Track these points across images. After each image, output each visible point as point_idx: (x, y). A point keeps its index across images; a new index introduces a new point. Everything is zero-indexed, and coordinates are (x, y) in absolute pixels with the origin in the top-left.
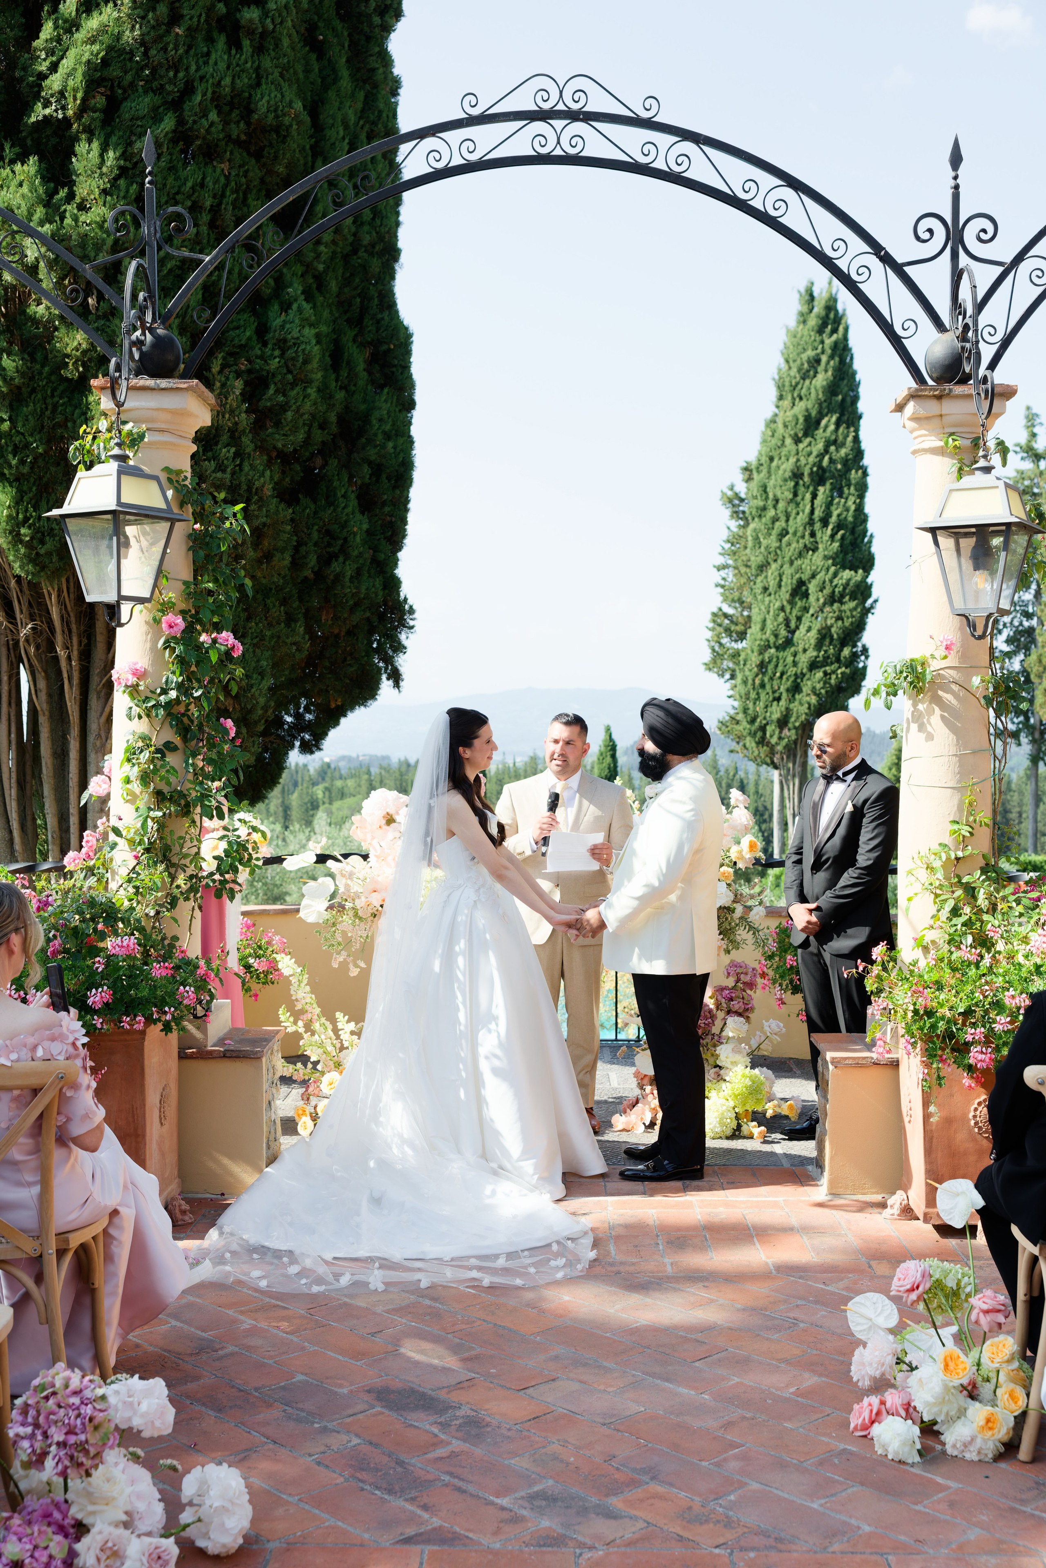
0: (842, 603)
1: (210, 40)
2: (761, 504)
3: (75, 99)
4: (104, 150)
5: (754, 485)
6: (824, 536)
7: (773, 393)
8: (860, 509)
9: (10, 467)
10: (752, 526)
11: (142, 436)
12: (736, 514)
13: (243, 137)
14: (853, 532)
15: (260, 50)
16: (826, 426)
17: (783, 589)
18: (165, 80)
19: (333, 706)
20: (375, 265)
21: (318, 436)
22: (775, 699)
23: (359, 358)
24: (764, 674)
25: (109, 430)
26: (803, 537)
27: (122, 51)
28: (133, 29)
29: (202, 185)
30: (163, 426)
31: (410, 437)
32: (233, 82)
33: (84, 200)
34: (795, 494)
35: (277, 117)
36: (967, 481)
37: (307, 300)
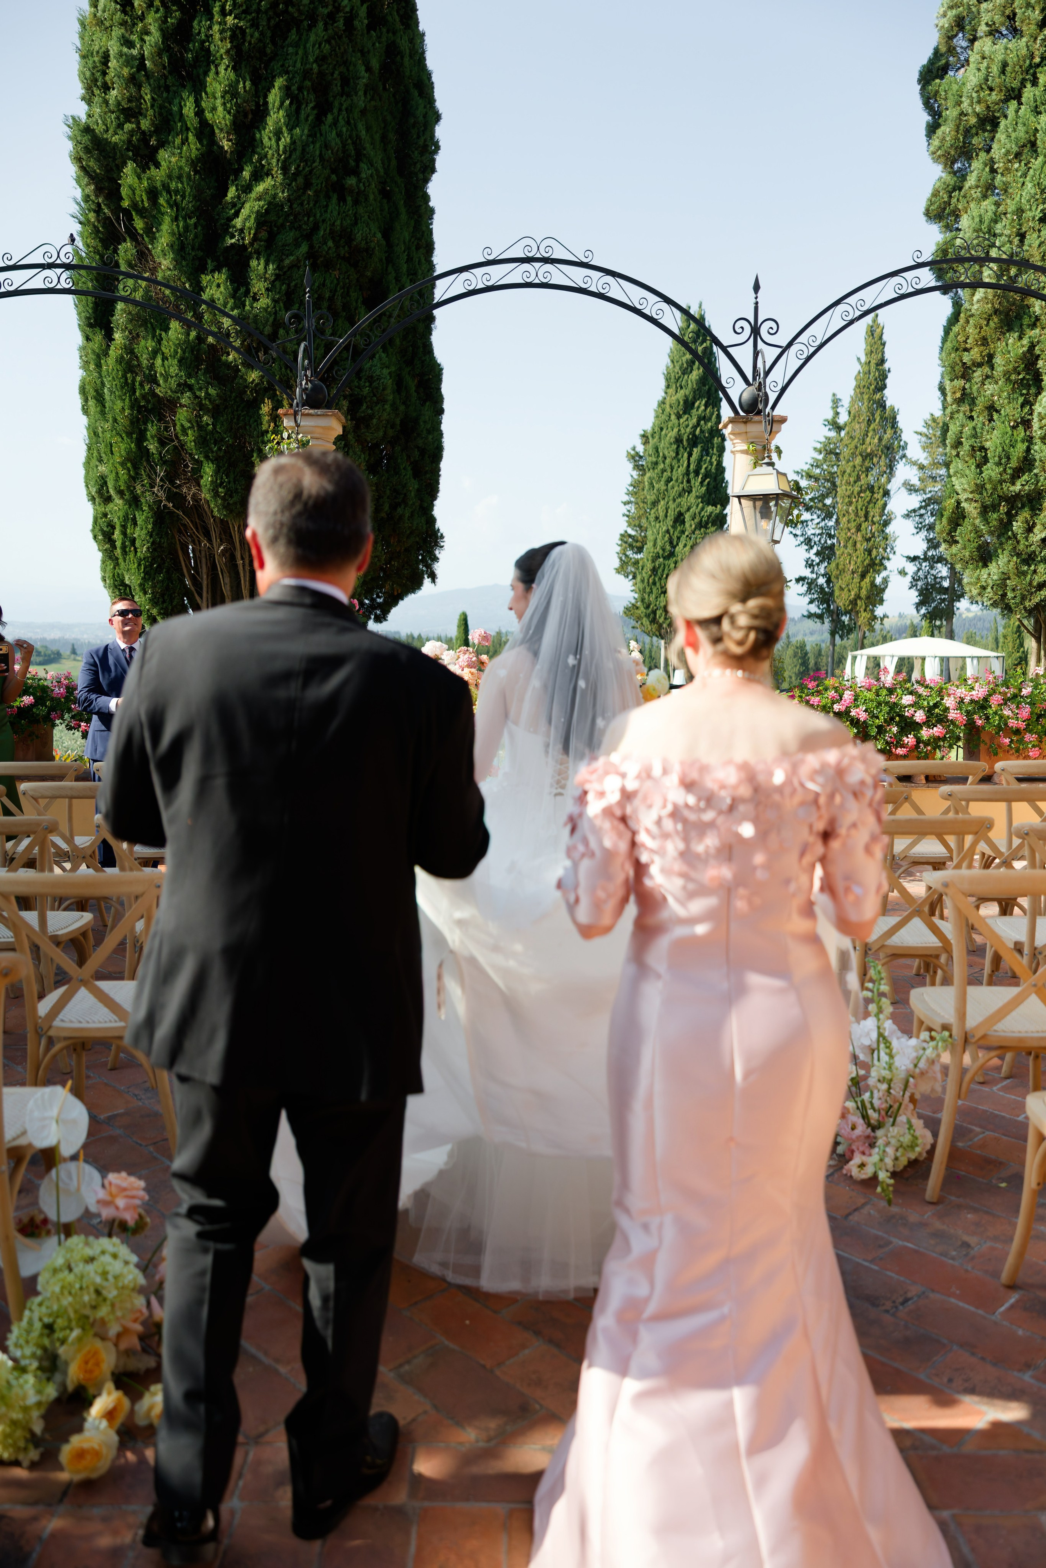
0: (706, 528)
1: (328, 197)
2: (654, 460)
3: (250, 234)
4: (267, 264)
5: (650, 447)
6: (696, 482)
7: (662, 383)
8: (720, 463)
9: (213, 452)
10: (648, 475)
11: (308, 442)
12: (637, 467)
13: (347, 255)
14: (715, 479)
15: (356, 202)
16: (699, 407)
17: (669, 518)
18: (302, 222)
19: (396, 593)
20: (421, 327)
21: (391, 432)
22: (662, 592)
23: (412, 384)
24: (655, 575)
25: (288, 438)
26: (682, 483)
27: (277, 205)
28: (283, 192)
29: (324, 285)
30: (318, 436)
31: (441, 431)
32: (341, 223)
33: (255, 294)
34: (677, 454)
35: (367, 243)
36: (759, 470)
37: (383, 352)
